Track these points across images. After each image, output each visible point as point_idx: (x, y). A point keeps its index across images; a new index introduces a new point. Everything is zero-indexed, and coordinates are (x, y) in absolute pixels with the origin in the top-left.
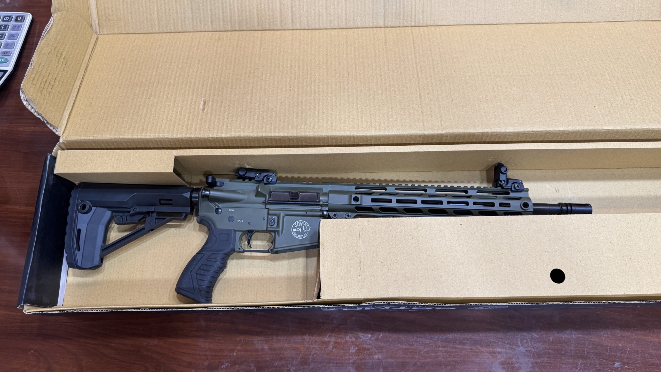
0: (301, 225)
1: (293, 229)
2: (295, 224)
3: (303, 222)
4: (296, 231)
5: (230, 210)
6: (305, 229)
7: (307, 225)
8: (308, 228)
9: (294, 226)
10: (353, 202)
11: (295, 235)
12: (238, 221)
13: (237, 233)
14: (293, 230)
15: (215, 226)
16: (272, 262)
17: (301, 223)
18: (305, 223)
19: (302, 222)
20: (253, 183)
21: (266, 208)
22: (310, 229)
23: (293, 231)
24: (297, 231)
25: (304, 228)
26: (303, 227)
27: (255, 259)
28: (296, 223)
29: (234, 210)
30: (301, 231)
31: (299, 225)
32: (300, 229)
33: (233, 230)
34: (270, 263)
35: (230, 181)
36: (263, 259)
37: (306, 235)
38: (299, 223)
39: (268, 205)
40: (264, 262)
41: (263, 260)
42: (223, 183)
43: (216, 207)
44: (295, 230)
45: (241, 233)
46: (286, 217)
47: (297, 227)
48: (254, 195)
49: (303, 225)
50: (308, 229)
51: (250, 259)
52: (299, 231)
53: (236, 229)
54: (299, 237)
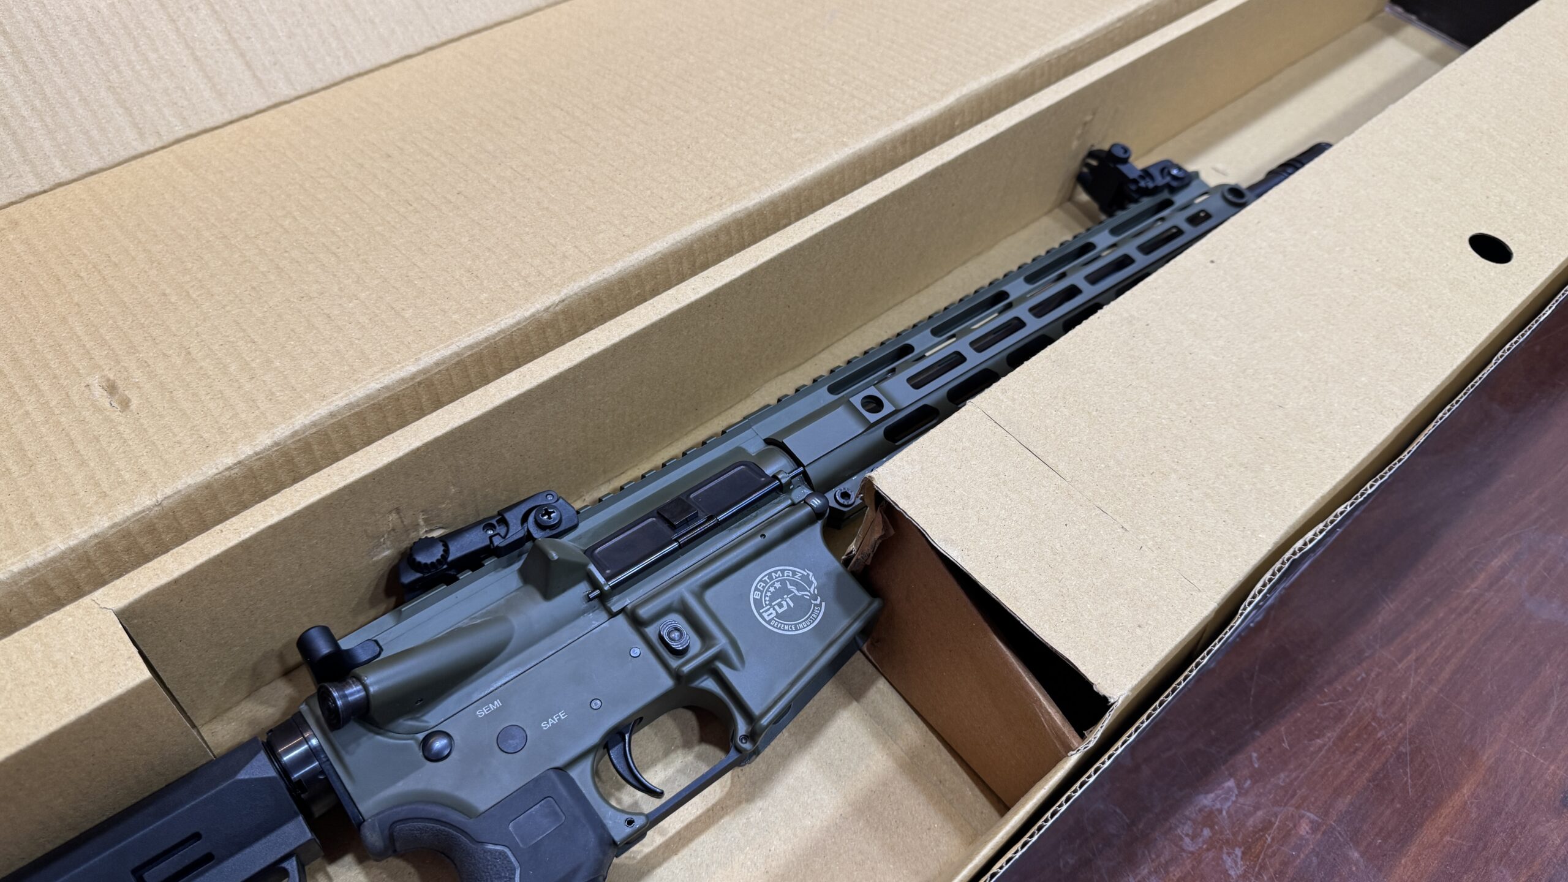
0: (778, 585)
1: (765, 615)
2: (754, 595)
3: (776, 572)
4: (778, 616)
5: (482, 713)
6: (800, 588)
7: (794, 573)
8: (805, 578)
9: (759, 604)
10: (873, 418)
11: (786, 630)
12: (545, 726)
13: (574, 773)
14: (768, 619)
15: (466, 810)
16: (760, 803)
17: (771, 578)
18: (783, 571)
19: (770, 574)
20: (496, 568)
21: (612, 615)
22: (811, 577)
23: (769, 622)
24: (780, 611)
25: (793, 589)
26: (789, 587)
27: (691, 840)
28: (756, 589)
29: (497, 703)
30: (792, 605)
31: (772, 589)
32: (783, 598)
33: (552, 773)
34: (755, 812)
35: (400, 619)
36: (722, 817)
37: (820, 605)
38: (765, 582)
39: (615, 599)
40: (732, 826)
41: (727, 819)
42: (376, 642)
43: (416, 740)
44: (770, 614)
45: (587, 765)
46: (709, 595)
47: (771, 601)
48: (538, 597)
49: (783, 582)
50: (810, 584)
51: (675, 852)
52: (785, 607)
53: (560, 762)
54: (805, 627)
